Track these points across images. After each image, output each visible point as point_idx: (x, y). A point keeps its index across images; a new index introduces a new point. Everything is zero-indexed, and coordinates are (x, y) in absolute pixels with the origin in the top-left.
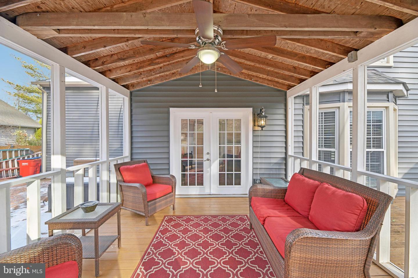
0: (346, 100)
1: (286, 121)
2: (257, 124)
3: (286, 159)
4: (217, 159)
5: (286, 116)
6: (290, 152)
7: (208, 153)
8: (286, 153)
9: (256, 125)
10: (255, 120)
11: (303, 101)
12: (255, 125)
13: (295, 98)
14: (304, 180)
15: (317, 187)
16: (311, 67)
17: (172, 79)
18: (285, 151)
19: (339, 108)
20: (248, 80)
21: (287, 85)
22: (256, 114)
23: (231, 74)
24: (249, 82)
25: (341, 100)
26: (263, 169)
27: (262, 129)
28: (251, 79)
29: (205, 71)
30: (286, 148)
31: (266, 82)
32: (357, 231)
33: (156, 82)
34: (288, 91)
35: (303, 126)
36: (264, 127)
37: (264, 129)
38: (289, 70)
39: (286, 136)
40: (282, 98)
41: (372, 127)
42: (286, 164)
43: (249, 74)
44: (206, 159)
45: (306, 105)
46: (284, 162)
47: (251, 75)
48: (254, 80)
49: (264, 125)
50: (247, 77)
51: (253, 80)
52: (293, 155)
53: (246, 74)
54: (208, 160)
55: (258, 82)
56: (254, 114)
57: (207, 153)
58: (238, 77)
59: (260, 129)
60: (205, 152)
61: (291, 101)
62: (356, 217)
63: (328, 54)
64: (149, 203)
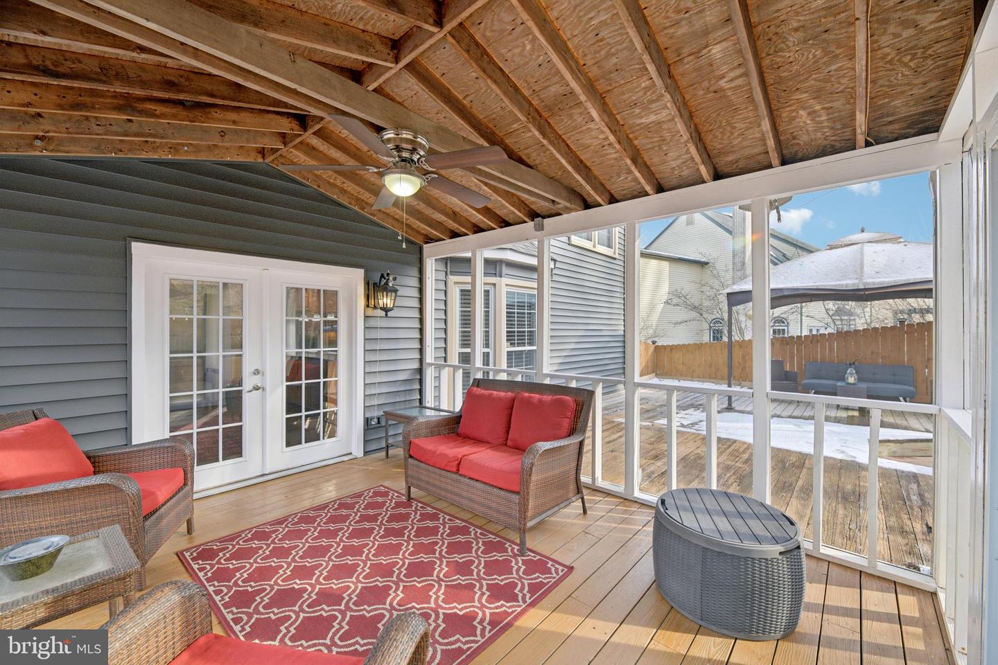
0: (503, 274)
1: (421, 300)
2: (373, 303)
3: (420, 371)
4: (282, 383)
5: (421, 290)
6: (429, 357)
7: (257, 370)
8: (421, 360)
9: (370, 305)
10: (368, 295)
11: (447, 269)
12: (368, 306)
13: (436, 260)
14: (492, 394)
15: (513, 400)
16: (478, 217)
17: (144, 156)
18: (419, 357)
19: (494, 285)
20: (356, 208)
21: (424, 235)
22: (370, 282)
23: (319, 187)
24: (356, 212)
25: (498, 274)
26: (384, 395)
27: (386, 315)
28: (363, 209)
29: (253, 161)
30: (421, 351)
31: (390, 220)
32: (569, 436)
33: (72, 148)
34: (425, 246)
35: (445, 311)
36: (391, 309)
37: (390, 314)
38: (446, 215)
39: (421, 329)
40: (415, 258)
41: (526, 316)
42: (421, 381)
43: (359, 196)
44: (251, 388)
45: (451, 275)
46: (419, 377)
47: (363, 200)
48: (367, 212)
49: (392, 306)
50: (353, 202)
51: (366, 210)
52: (433, 362)
53: (353, 195)
54: (256, 388)
55: (375, 218)
56: (367, 284)
57: (253, 370)
58: (335, 197)
59: (383, 313)
60: (247, 369)
61: (430, 266)
62: (568, 420)
63: (507, 209)
64: (148, 523)
